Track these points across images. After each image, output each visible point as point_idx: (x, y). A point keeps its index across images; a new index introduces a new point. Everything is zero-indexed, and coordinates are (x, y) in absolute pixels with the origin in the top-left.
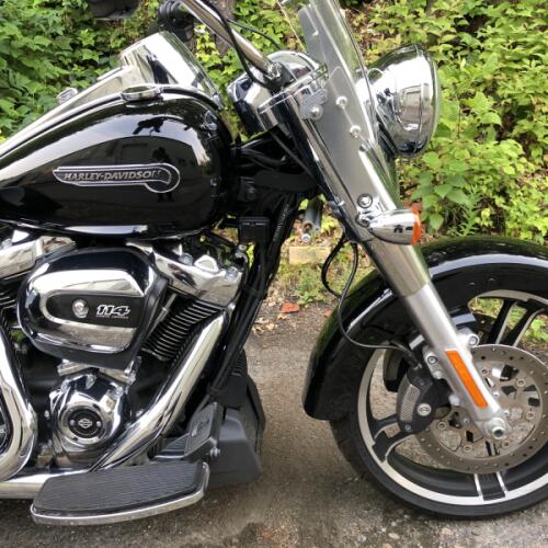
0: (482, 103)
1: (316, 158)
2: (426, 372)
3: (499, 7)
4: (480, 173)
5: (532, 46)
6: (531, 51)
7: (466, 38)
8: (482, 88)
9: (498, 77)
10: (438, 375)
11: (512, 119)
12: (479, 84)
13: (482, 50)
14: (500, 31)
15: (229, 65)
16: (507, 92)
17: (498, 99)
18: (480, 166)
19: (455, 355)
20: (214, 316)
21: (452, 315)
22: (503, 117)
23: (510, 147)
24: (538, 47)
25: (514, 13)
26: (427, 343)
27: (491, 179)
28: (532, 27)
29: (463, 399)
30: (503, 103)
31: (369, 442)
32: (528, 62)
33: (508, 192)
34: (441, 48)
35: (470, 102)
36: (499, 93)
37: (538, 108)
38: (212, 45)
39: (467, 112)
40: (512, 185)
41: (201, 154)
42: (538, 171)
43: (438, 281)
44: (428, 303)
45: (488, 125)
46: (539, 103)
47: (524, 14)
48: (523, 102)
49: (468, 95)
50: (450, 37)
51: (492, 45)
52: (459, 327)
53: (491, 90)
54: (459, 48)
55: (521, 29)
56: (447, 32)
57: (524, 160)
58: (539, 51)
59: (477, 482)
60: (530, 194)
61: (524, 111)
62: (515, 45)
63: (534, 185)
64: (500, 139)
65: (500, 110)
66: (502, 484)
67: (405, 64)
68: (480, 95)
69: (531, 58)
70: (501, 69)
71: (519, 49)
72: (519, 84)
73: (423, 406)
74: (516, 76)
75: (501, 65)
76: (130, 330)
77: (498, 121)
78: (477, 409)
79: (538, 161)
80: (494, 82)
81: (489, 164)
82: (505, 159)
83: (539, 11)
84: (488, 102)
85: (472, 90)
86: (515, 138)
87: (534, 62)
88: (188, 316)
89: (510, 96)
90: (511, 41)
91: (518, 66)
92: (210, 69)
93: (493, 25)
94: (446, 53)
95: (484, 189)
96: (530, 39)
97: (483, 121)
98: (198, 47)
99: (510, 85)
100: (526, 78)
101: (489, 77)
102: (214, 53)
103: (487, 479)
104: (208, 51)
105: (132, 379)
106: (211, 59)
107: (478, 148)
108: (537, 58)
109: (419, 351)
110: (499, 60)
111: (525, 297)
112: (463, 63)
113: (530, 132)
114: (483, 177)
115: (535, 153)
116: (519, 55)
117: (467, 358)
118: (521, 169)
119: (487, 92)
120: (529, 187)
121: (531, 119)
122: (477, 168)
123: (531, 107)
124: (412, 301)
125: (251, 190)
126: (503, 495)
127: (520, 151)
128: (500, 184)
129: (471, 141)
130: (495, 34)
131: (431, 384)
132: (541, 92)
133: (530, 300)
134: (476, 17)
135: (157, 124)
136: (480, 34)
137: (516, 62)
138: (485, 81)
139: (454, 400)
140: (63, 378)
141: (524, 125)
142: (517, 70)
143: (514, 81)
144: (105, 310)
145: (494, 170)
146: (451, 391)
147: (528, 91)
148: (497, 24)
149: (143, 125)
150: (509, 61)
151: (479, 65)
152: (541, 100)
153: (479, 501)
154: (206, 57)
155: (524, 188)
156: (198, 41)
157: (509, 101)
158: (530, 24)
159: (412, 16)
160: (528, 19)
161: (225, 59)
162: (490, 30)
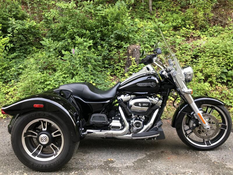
0: (199, 74)
1: (175, 81)
2: (194, 118)
3: (201, 53)
4: (200, 90)
5: (210, 62)
6: (210, 63)
7: (194, 60)
8: (199, 71)
9: (203, 69)
10: (196, 118)
11: (207, 78)
12: (198, 70)
13: (198, 63)
14: (202, 59)
15: (139, 67)
16: (205, 72)
17: (203, 74)
18: (200, 88)
19: (199, 114)
20: (157, 109)
21: (198, 108)
22: (205, 77)
23: (207, 84)
24: (211, 62)
25: (205, 55)
26: (194, 113)
27: (203, 91)
28: (210, 58)
29: (201, 122)
30: (204, 74)
31: (184, 133)
32: (209, 65)
33: (207, 94)
34: (189, 63)
35: (197, 74)
36: (203, 72)
37: (213, 75)
38: (135, 63)
39: (196, 77)
40: (208, 93)
41: (157, 81)
42: (215, 90)
43: (196, 102)
44: (194, 106)
45: (201, 79)
46: (213, 74)
47: (207, 55)
48: (209, 74)
49: (196, 73)
50: (190, 60)
51: (200, 62)
52: (200, 110)
53: (201, 71)
54: (193, 62)
55: (207, 58)
56: (190, 59)
57: (211, 87)
58: (212, 63)
59: (205, 143)
60: (213, 95)
61: (210, 76)
62: (206, 62)
63: (214, 93)
64: (204, 82)
65: (204, 76)
66: (210, 143)
67: (187, 68)
68: (199, 72)
69: (210, 64)
70: (203, 67)
71: (207, 62)
72: (208, 70)
73: (194, 124)
74: (207, 68)
75: (203, 66)
76: (148, 108)
77: (204, 78)
78: (204, 124)
79: (214, 87)
80: (202, 70)
81: (202, 88)
82: (206, 87)
83: (211, 54)
84: (201, 74)
85: (197, 72)
86: (208, 82)
87: (211, 65)
88: (153, 108)
89: (206, 73)
90: (205, 61)
91: (207, 66)
92: (135, 68)
93: (200, 57)
94: (190, 63)
95: (202, 94)
96: (209, 60)
97: (200, 78)
98: (132, 64)
99: (206, 70)
100: (209, 69)
101: (200, 69)
102: (136, 65)
103: (207, 142)
104: (134, 64)
105: (144, 119)
106: (135, 66)
107: (199, 84)
108: (211, 64)
109: (193, 115)
110: (202, 65)
111: (210, 105)
112: (194, 66)
113: (212, 81)
114: (201, 91)
115: (213, 86)
116: (207, 64)
117: (201, 115)
118: (210, 89)
119: (200, 72)
120: (213, 93)
121: (211, 78)
122: (199, 89)
123: (211, 75)
124: (191, 105)
125: (163, 88)
126: (211, 145)
127: (210, 85)
128: (206, 93)
129: (198, 83)
130: (201, 59)
131: (195, 120)
132: (213, 72)
133: (212, 106)
134: (196, 55)
135: (150, 77)
136: (197, 59)
137: (207, 65)
138: (200, 70)
139: (200, 123)
140: (133, 118)
141: (210, 79)
142: (207, 67)
143: (207, 70)
144: (144, 105)
145: (204, 89)
146: (199, 121)
147: (210, 72)
148: (201, 57)
149: (148, 78)
150: (205, 65)
151: (198, 66)
152: (213, 73)
153: (206, 146)
154: (134, 66)
155: (211, 94)
156: (132, 62)
157: (206, 74)
158: (209, 57)
159: (181, 55)
160: (208, 56)
161: (138, 66)
162: (200, 58)
